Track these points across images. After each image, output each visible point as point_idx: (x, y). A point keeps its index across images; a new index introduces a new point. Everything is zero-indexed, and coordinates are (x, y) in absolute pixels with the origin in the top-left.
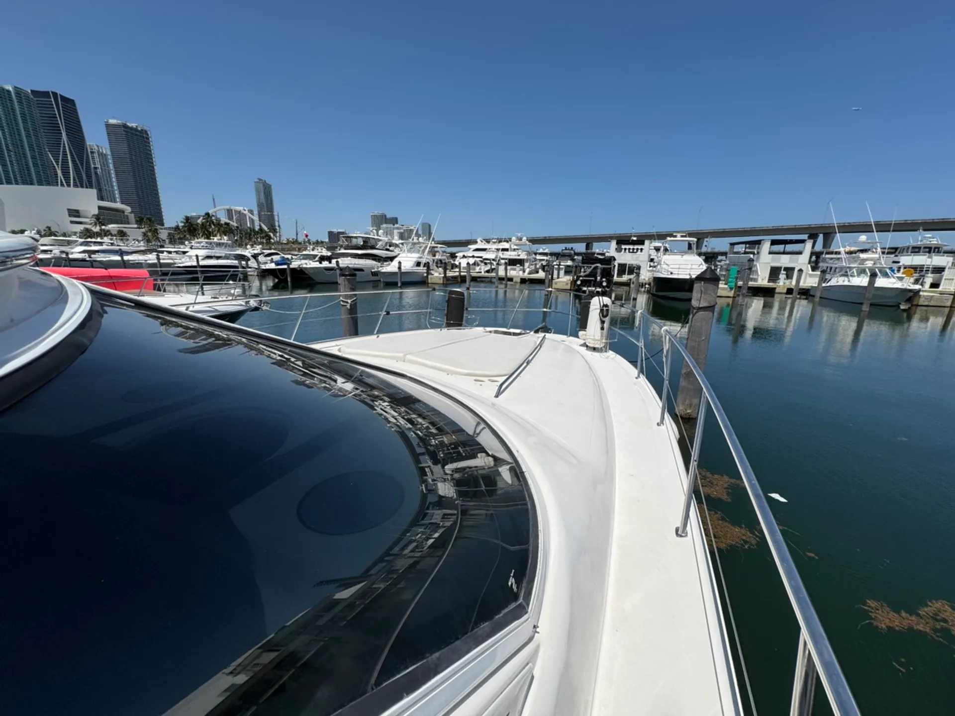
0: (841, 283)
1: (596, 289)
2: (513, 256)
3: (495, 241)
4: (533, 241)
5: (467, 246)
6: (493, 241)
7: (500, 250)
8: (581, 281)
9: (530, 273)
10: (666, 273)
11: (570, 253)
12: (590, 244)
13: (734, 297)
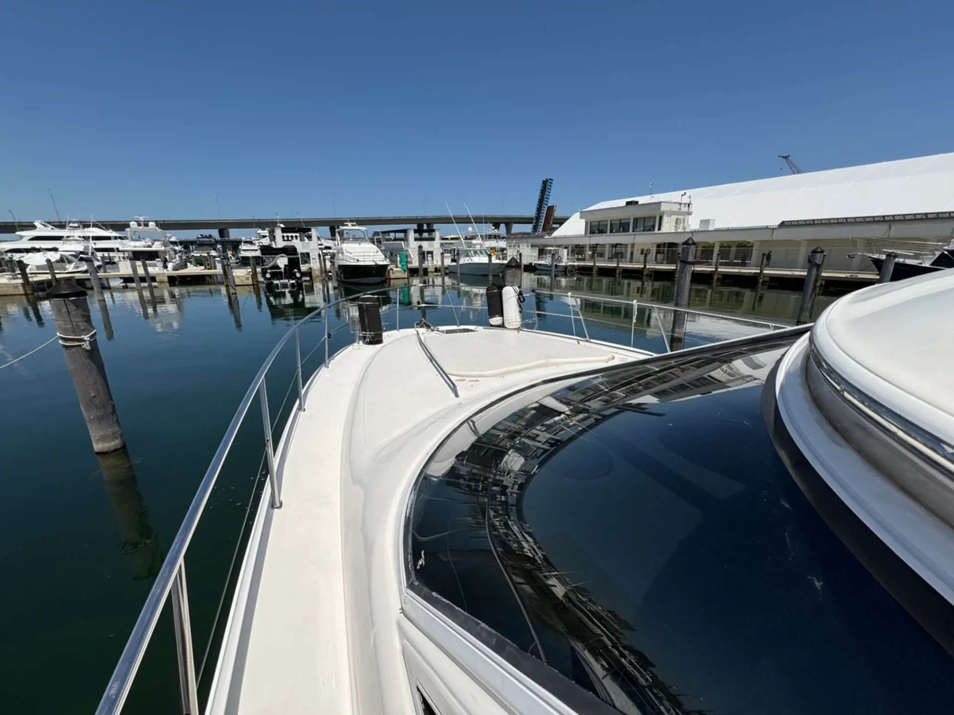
0: (467, 262)
1: (289, 281)
2: (139, 247)
3: (76, 225)
4: (164, 226)
5: (14, 232)
6: (71, 225)
7: (91, 239)
8: (270, 273)
9: (175, 269)
10: (353, 261)
11: (210, 241)
12: (225, 231)
13: (408, 278)
